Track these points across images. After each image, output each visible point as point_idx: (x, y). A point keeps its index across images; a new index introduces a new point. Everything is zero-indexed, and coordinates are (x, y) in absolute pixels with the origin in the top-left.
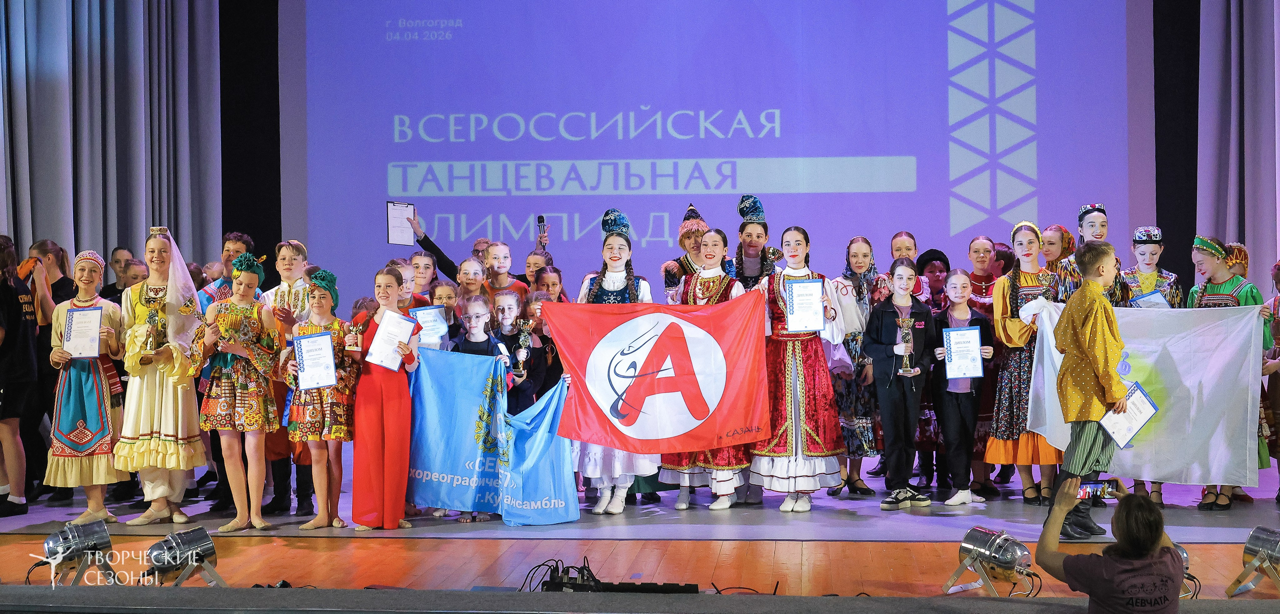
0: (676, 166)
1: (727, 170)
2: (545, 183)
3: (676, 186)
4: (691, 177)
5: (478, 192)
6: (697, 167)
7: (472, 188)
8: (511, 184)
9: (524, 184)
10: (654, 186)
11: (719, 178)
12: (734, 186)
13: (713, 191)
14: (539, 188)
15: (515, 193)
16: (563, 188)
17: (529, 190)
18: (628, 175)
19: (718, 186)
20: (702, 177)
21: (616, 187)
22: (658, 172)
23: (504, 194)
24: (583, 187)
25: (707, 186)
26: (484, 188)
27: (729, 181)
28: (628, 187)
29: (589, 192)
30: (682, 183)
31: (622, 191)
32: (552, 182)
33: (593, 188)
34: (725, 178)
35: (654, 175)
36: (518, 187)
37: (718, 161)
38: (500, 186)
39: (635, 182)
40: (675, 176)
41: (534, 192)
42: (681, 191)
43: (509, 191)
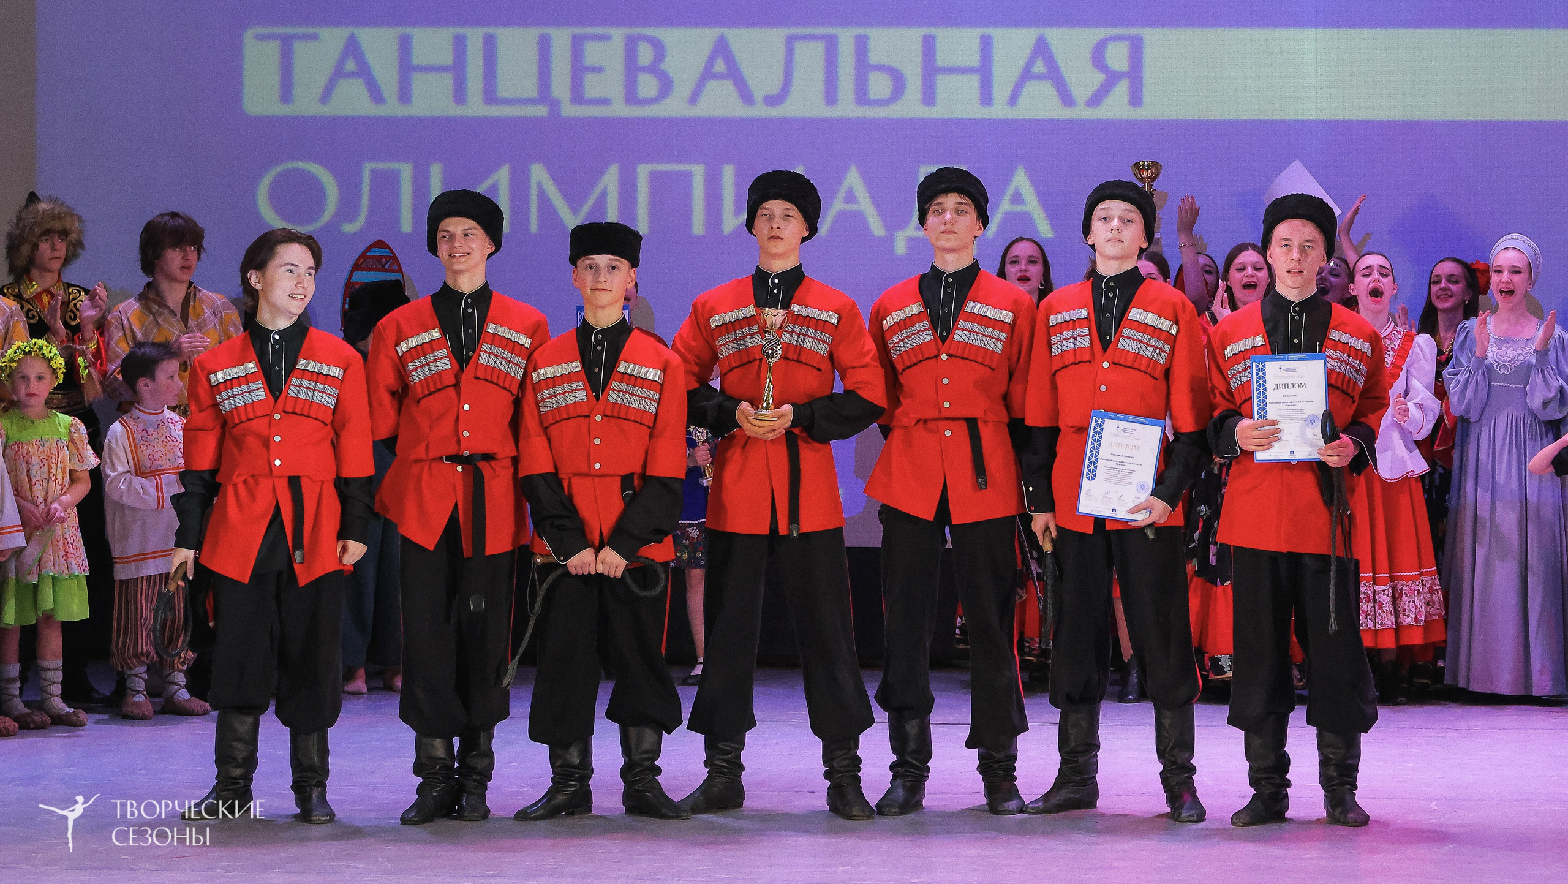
0: (986, 43)
1: (1118, 57)
2: (648, 85)
3: (986, 98)
4: (1026, 75)
5: (476, 107)
6: (1041, 49)
7: (460, 95)
8: (560, 88)
9: (593, 86)
10: (929, 96)
11: (1099, 78)
12: (1136, 99)
13: (1081, 112)
14: (631, 97)
15: (569, 110)
16: (694, 99)
17: (605, 102)
18: (863, 67)
19: (1095, 100)
20: (1054, 74)
21: (831, 97)
22: (941, 60)
23: (542, 111)
24: (746, 96)
25: (1067, 99)
26: (490, 96)
27: (1121, 90)
28: (862, 97)
29: (761, 111)
30: (1002, 89)
31: (847, 108)
32: (666, 85)
33: (773, 100)
34: (1112, 78)
35: (931, 70)
36: (577, 97)
37: (1096, 34)
38: (532, 92)
39: (879, 85)
40: (984, 71)
41: (619, 109)
42: (999, 110)
43: (554, 105)
